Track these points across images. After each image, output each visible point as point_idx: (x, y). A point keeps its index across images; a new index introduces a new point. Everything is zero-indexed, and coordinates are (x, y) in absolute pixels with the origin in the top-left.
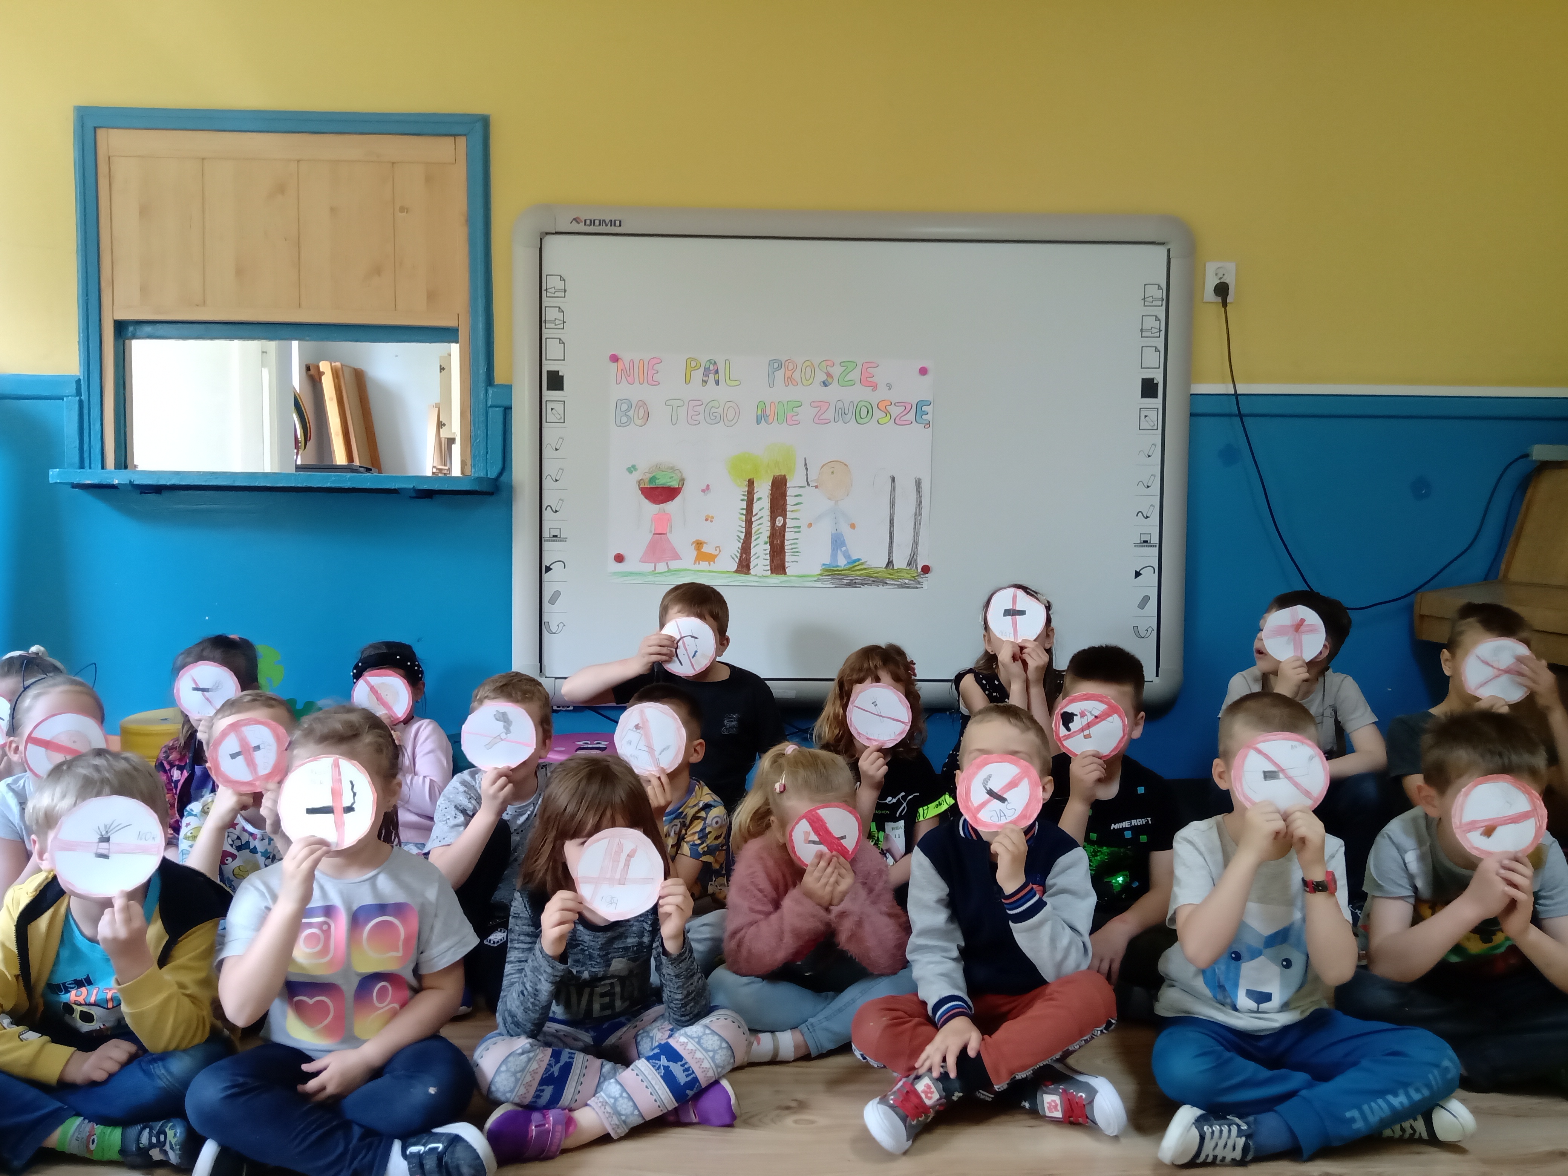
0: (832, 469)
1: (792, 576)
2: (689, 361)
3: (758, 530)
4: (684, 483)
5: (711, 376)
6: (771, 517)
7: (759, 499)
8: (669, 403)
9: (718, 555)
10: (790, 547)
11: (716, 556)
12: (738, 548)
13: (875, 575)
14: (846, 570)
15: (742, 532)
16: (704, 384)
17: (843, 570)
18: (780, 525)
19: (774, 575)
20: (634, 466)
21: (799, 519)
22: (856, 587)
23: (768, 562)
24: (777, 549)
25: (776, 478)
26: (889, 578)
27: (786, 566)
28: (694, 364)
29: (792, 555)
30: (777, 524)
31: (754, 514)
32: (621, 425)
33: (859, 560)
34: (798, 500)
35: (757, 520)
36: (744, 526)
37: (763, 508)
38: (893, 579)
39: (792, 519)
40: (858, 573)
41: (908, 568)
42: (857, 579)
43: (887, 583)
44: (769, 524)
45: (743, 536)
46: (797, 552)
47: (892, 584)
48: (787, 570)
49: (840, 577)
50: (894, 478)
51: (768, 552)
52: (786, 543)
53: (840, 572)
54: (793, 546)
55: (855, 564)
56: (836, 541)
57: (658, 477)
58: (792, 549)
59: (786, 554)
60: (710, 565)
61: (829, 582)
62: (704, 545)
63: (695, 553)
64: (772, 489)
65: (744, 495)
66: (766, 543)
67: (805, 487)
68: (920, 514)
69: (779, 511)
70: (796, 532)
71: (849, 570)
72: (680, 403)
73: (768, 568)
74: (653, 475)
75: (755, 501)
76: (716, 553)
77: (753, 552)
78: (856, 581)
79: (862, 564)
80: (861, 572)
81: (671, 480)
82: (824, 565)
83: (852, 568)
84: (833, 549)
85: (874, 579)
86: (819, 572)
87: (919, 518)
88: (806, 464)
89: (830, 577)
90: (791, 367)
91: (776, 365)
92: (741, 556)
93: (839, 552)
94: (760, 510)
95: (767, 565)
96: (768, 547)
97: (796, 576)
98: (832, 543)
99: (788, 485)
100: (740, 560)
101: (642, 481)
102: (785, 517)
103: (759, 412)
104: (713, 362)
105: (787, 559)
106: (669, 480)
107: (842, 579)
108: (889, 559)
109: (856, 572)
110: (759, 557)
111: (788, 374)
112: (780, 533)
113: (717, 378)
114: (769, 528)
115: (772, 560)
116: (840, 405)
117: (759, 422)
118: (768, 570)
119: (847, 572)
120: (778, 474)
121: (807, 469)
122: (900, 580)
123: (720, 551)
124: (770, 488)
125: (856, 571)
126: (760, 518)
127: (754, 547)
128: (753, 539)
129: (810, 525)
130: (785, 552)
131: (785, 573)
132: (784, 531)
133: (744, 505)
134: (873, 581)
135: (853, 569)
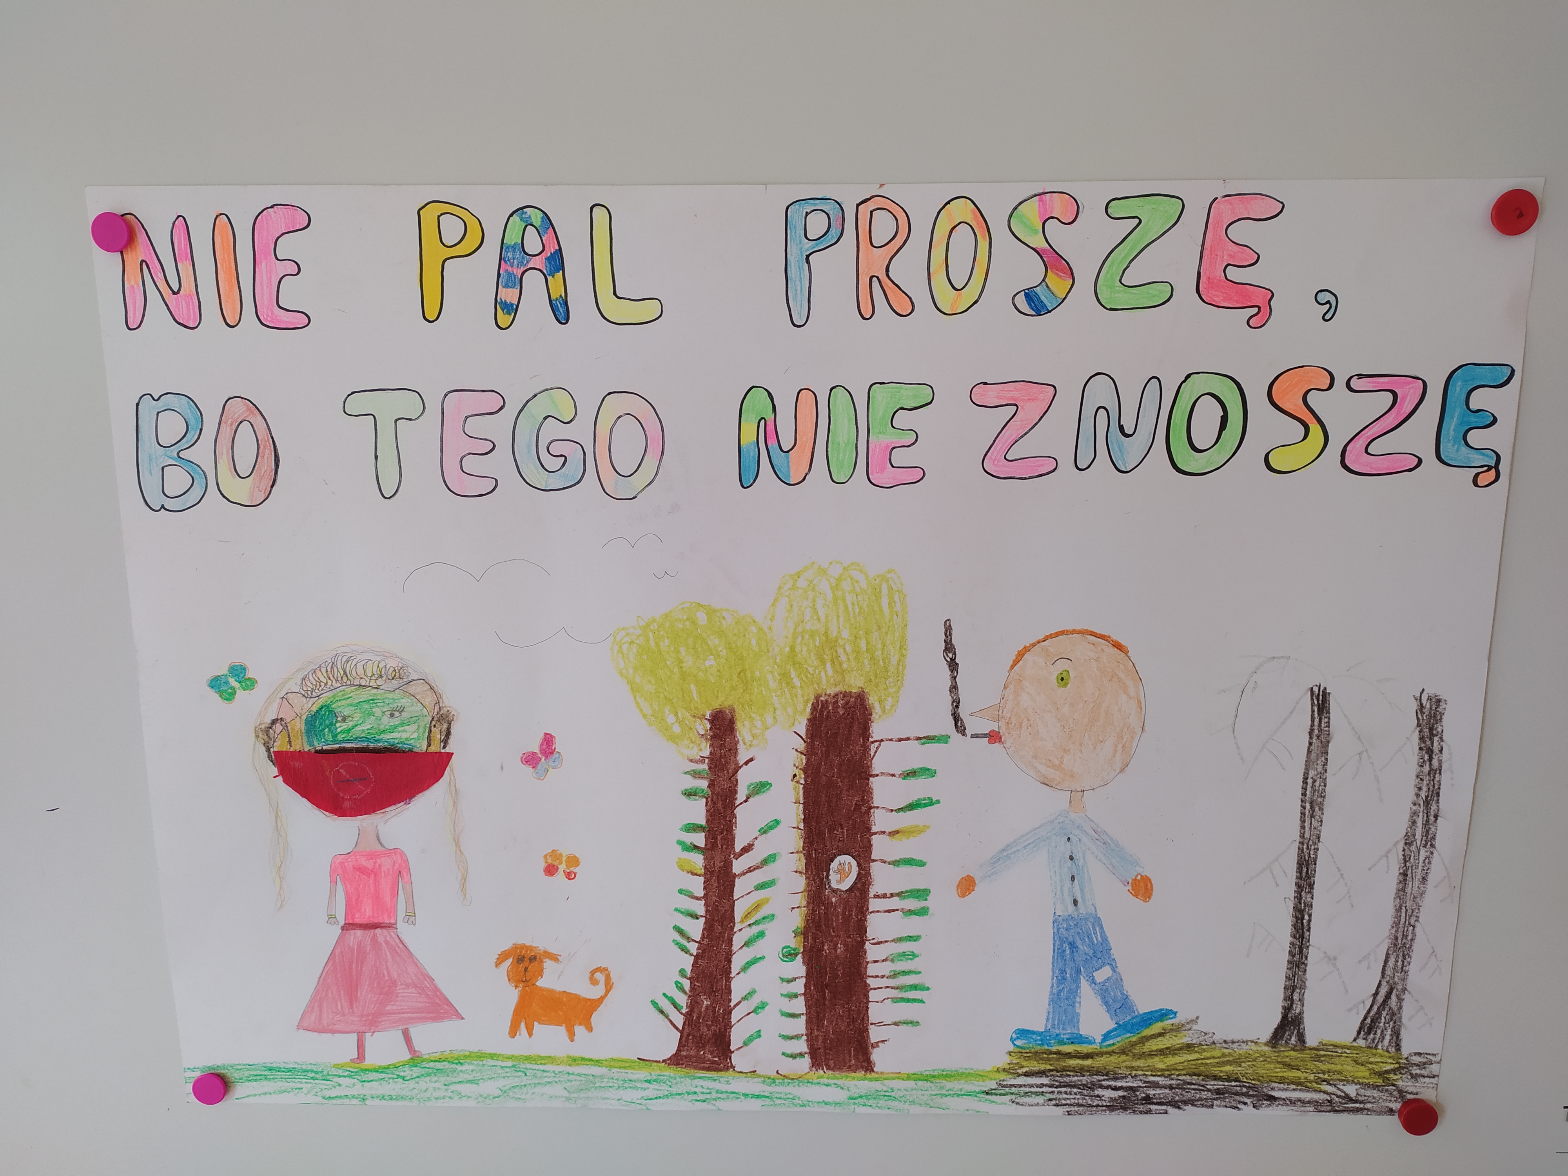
0: (1062, 665)
1: (898, 1076)
2: (429, 216)
3: (757, 907)
4: (448, 733)
5: (534, 281)
6: (808, 857)
7: (760, 788)
8: (356, 404)
9: (602, 999)
10: (885, 969)
11: (595, 1004)
12: (682, 973)
13: (1228, 1068)
14: (1110, 1053)
15: (696, 917)
16: (504, 320)
17: (1101, 1054)
18: (846, 885)
19: (825, 1075)
20: (238, 671)
21: (922, 864)
22: (1149, 1112)
23: (800, 1026)
24: (836, 976)
25: (825, 704)
26: (1282, 1080)
27: (873, 1039)
28: (452, 229)
29: (895, 1000)
30: (834, 885)
31: (738, 848)
32: (169, 504)
33: (1163, 1015)
34: (917, 789)
35: (750, 870)
36: (701, 893)
37: (777, 822)
38: (1299, 1084)
39: (895, 863)
40: (1159, 1063)
41: (1361, 1042)
42: (1156, 1085)
43: (1272, 1099)
44: (801, 882)
45: (696, 928)
46: (915, 987)
47: (1292, 1102)
48: (876, 1055)
49: (1085, 1079)
50: (1325, 695)
51: (799, 987)
52: (872, 952)
53: (1088, 1062)
54: (899, 966)
55: (1147, 1032)
56: (1073, 945)
57: (339, 707)
58: (895, 975)
59: (873, 996)
60: (571, 1035)
61: (1040, 1099)
62: (548, 964)
63: (511, 995)
64: (810, 752)
65: (696, 774)
66: (790, 955)
67: (944, 739)
68: (1429, 840)
69: (842, 833)
70: (910, 912)
71: (1123, 1052)
72: (408, 405)
73: (802, 1046)
74: (321, 702)
75: (741, 796)
76: (594, 992)
77: (738, 987)
78: (1151, 1092)
79: (1178, 1029)
80: (1171, 1060)
81: (396, 721)
82: (1023, 1033)
83: (1133, 1045)
84: (1061, 978)
85: (1219, 1085)
86: (1004, 1061)
87: (1423, 854)
88: (949, 647)
89: (1045, 1080)
90: (883, 227)
91: (817, 224)
92: (693, 1004)
93: (1084, 984)
94: (764, 831)
95: (797, 1037)
96: (798, 968)
97: (909, 1077)
98: (1059, 954)
99: (877, 730)
100: (688, 1016)
101: (278, 727)
102: (864, 856)
103: (749, 435)
104: (536, 218)
105: (875, 1012)
106: (387, 722)
107: (1092, 1087)
108: (1287, 1010)
109: (1150, 1062)
110: (762, 1006)
111: (875, 262)
112: (847, 919)
113: (557, 291)
114: (800, 900)
115: (814, 1018)
116: (1101, 393)
117: (748, 479)
118: (801, 1055)
119: (1113, 1059)
120: (832, 691)
121: (953, 665)
122: (1325, 1087)
123: (609, 987)
124: (802, 746)
125: (1151, 1054)
126: (765, 862)
127: (744, 969)
128: (738, 940)
129: (967, 885)
130: (866, 990)
131: (868, 1066)
132: (863, 911)
133: (698, 812)
134: (1218, 1092)
135: (1137, 1050)
